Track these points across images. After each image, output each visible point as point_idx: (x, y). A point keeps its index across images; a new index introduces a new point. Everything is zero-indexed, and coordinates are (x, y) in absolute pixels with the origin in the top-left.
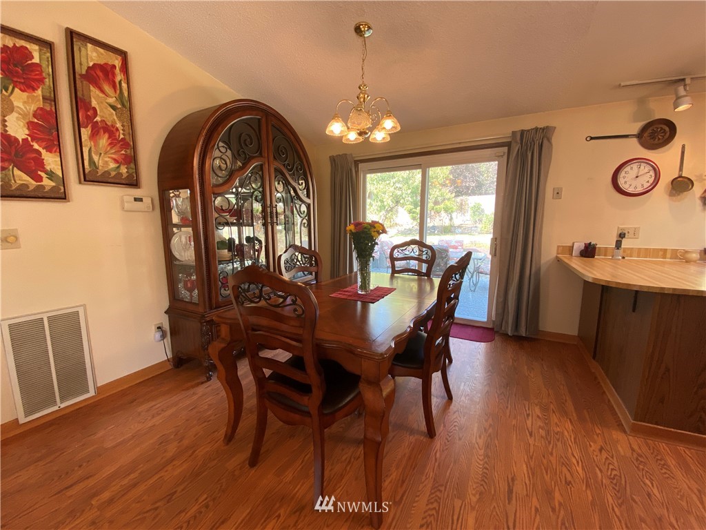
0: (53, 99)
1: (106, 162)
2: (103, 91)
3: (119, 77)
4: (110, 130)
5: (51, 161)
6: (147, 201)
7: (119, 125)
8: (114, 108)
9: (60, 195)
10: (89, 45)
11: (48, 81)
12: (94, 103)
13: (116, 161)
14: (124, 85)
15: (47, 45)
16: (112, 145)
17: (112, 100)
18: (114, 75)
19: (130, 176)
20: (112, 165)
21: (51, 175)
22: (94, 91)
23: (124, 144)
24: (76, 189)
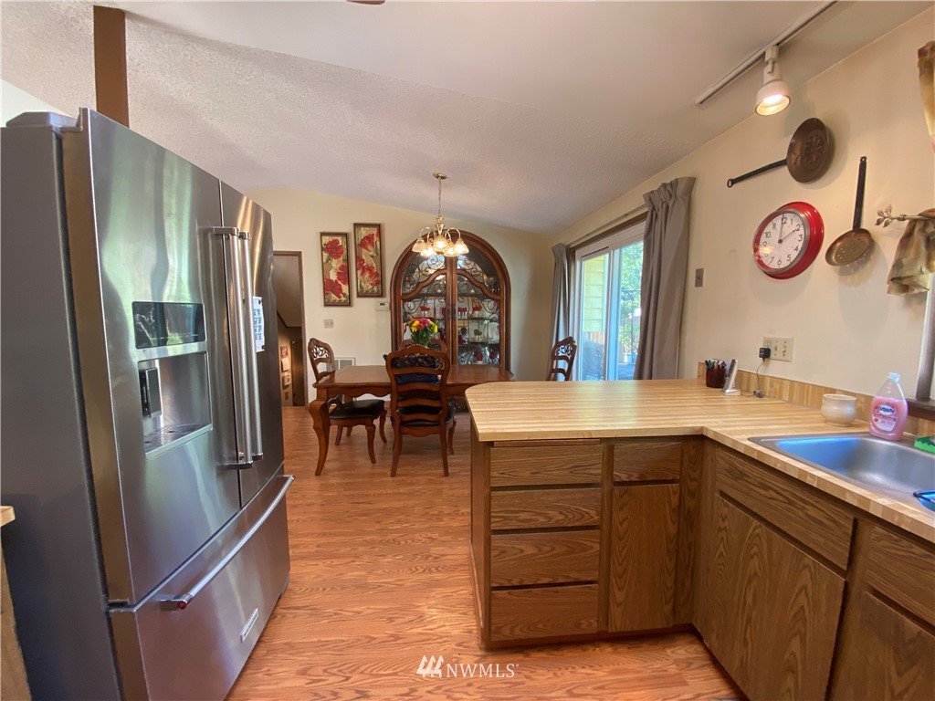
0: (347, 260)
1: (368, 286)
2: (367, 249)
3: (376, 239)
4: (370, 269)
5: (345, 288)
6: (387, 305)
7: (374, 265)
8: (372, 257)
9: (349, 304)
10: (362, 229)
11: (345, 252)
12: (364, 257)
13: (372, 284)
14: (378, 243)
15: (345, 235)
16: (370, 276)
17: (371, 253)
18: (373, 239)
19: (378, 291)
20: (370, 287)
21: (344, 295)
22: (364, 251)
23: (377, 274)
24: (356, 300)
